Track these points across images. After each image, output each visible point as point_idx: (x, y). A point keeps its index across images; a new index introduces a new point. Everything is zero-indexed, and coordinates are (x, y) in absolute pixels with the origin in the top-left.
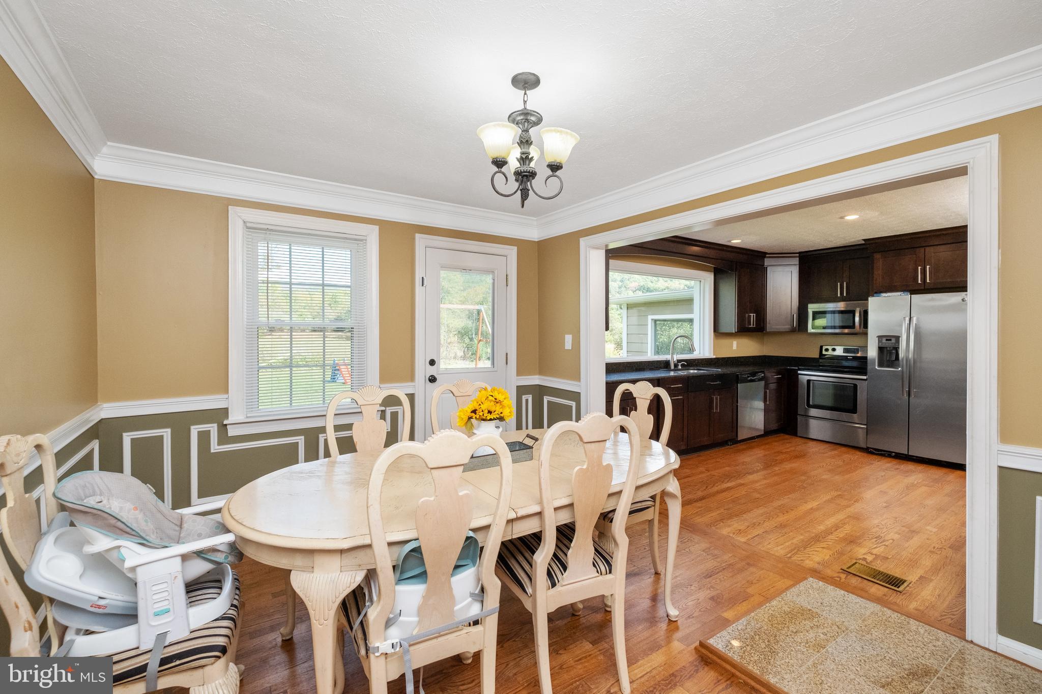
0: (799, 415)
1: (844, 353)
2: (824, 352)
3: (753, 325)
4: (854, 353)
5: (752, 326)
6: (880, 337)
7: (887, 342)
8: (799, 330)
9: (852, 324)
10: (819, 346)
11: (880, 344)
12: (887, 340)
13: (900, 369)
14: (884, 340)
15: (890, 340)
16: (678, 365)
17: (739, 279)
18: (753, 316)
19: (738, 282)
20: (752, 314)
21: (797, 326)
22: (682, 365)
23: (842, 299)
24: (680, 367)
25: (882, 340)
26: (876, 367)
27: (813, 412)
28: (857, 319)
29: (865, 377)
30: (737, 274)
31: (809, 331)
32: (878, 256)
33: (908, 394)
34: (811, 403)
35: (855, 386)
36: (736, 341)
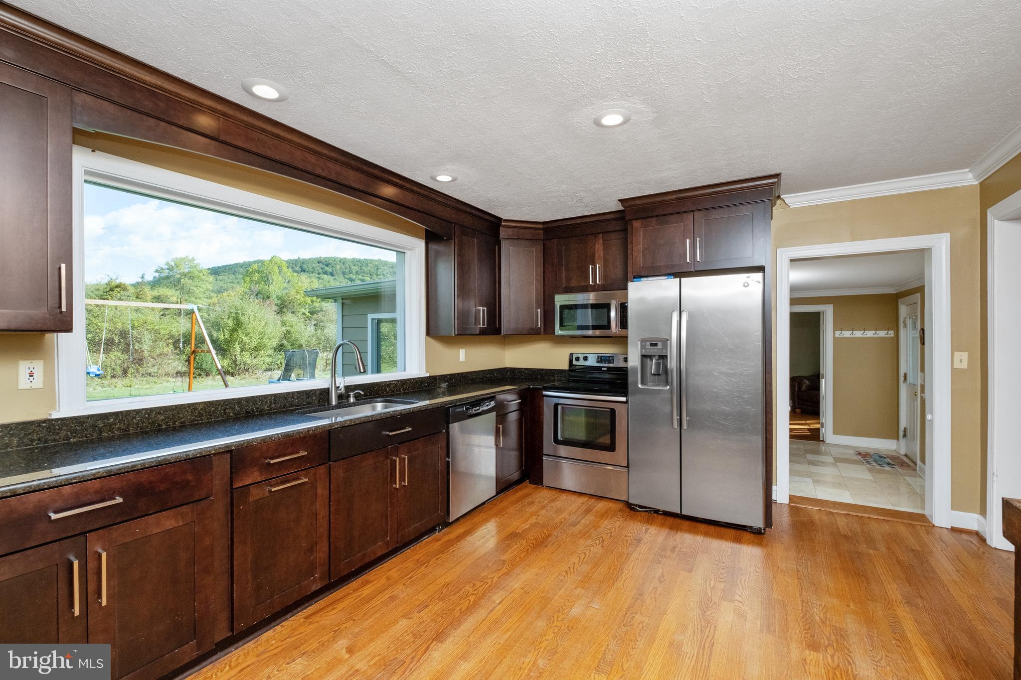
0: (545, 455)
1: (597, 362)
2: (575, 362)
3: (484, 324)
4: (609, 362)
5: (481, 326)
6: (643, 341)
7: (652, 347)
8: (545, 332)
9: (606, 324)
10: (569, 354)
11: (643, 350)
12: (652, 345)
13: (668, 387)
14: (648, 345)
15: (656, 345)
16: (349, 396)
17: (460, 250)
18: (483, 310)
19: (459, 256)
20: (481, 308)
21: (543, 326)
22: (357, 397)
23: (595, 288)
24: (352, 400)
25: (645, 344)
26: (640, 386)
27: (563, 450)
28: (613, 314)
29: (624, 399)
30: (456, 242)
31: (556, 334)
32: (637, 224)
33: (679, 424)
34: (560, 438)
35: (613, 411)
36: (464, 350)
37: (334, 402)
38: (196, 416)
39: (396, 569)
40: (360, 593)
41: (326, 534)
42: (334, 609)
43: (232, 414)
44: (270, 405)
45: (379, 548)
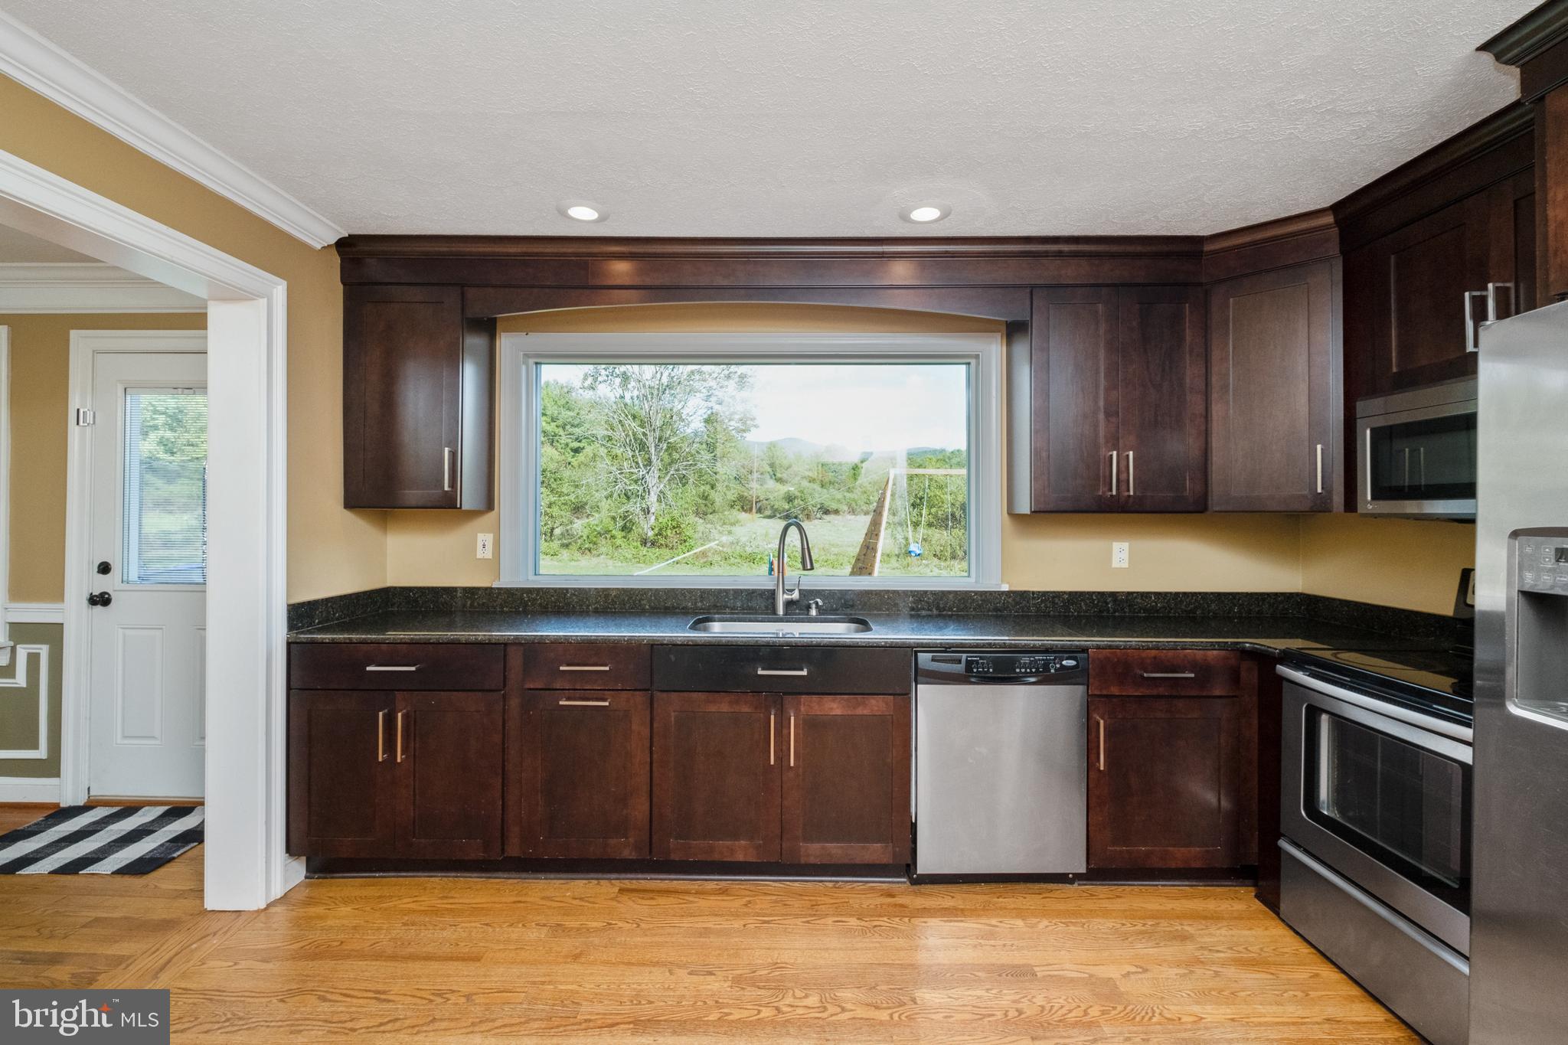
0: (1283, 835)
3: (1124, 489)
5: (1116, 492)
6: (1526, 541)
10: (1460, 572)
11: (1529, 575)
14: (1547, 556)
16: (809, 606)
20: (1115, 454)
21: (1340, 489)
22: (823, 609)
24: (814, 613)
25: (1537, 553)
31: (1360, 510)
36: (1127, 544)
37: (781, 611)
38: (609, 604)
39: (774, 898)
40: (696, 900)
41: (645, 788)
42: (652, 899)
43: (647, 607)
44: (696, 603)
45: (742, 850)
